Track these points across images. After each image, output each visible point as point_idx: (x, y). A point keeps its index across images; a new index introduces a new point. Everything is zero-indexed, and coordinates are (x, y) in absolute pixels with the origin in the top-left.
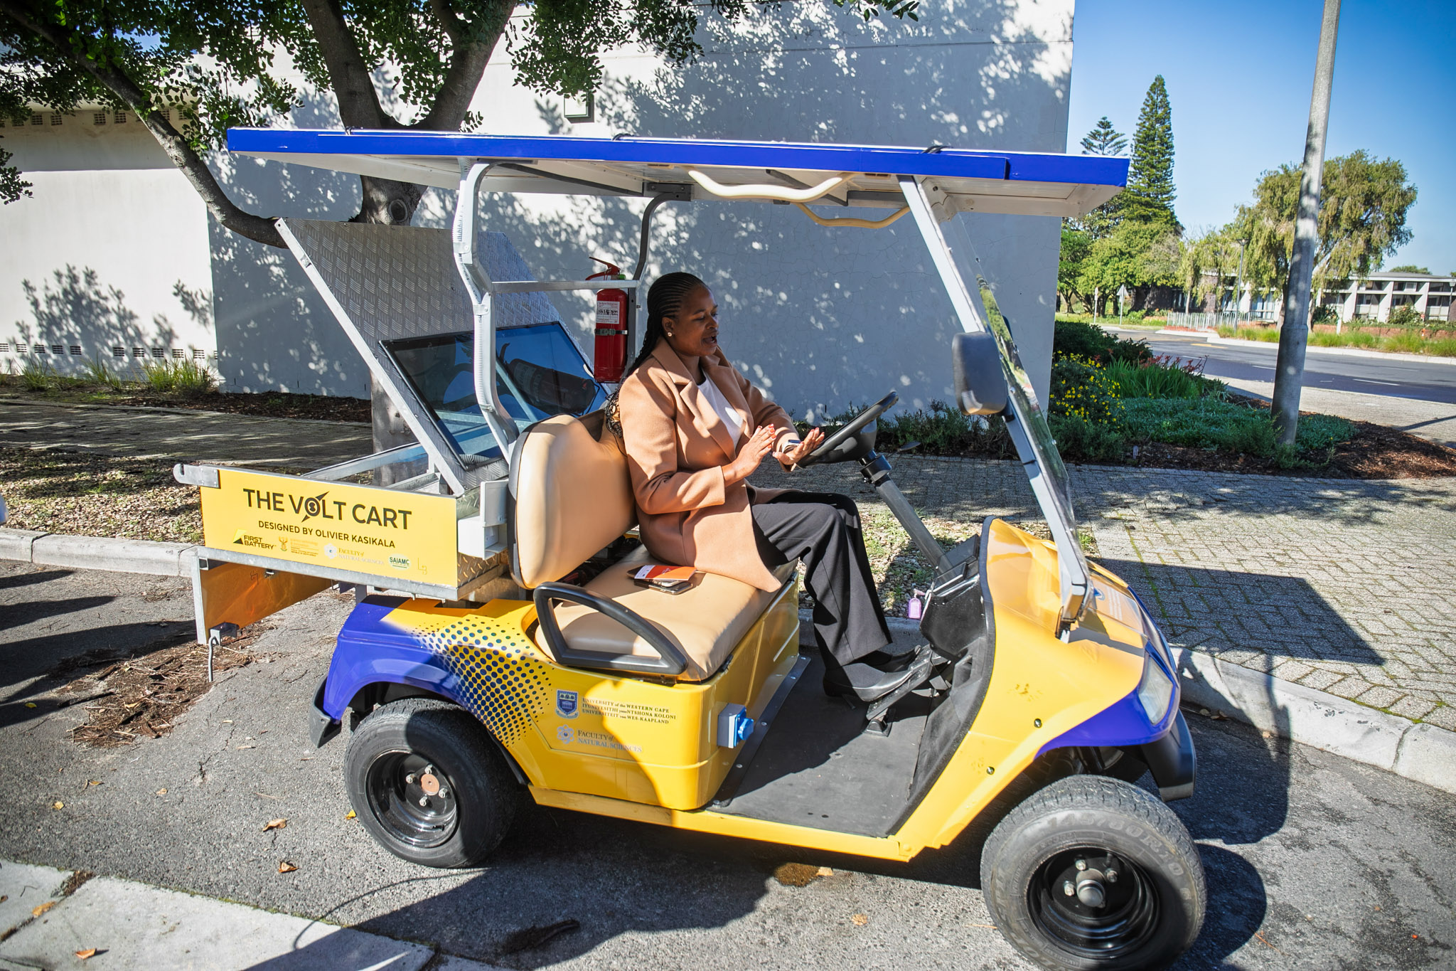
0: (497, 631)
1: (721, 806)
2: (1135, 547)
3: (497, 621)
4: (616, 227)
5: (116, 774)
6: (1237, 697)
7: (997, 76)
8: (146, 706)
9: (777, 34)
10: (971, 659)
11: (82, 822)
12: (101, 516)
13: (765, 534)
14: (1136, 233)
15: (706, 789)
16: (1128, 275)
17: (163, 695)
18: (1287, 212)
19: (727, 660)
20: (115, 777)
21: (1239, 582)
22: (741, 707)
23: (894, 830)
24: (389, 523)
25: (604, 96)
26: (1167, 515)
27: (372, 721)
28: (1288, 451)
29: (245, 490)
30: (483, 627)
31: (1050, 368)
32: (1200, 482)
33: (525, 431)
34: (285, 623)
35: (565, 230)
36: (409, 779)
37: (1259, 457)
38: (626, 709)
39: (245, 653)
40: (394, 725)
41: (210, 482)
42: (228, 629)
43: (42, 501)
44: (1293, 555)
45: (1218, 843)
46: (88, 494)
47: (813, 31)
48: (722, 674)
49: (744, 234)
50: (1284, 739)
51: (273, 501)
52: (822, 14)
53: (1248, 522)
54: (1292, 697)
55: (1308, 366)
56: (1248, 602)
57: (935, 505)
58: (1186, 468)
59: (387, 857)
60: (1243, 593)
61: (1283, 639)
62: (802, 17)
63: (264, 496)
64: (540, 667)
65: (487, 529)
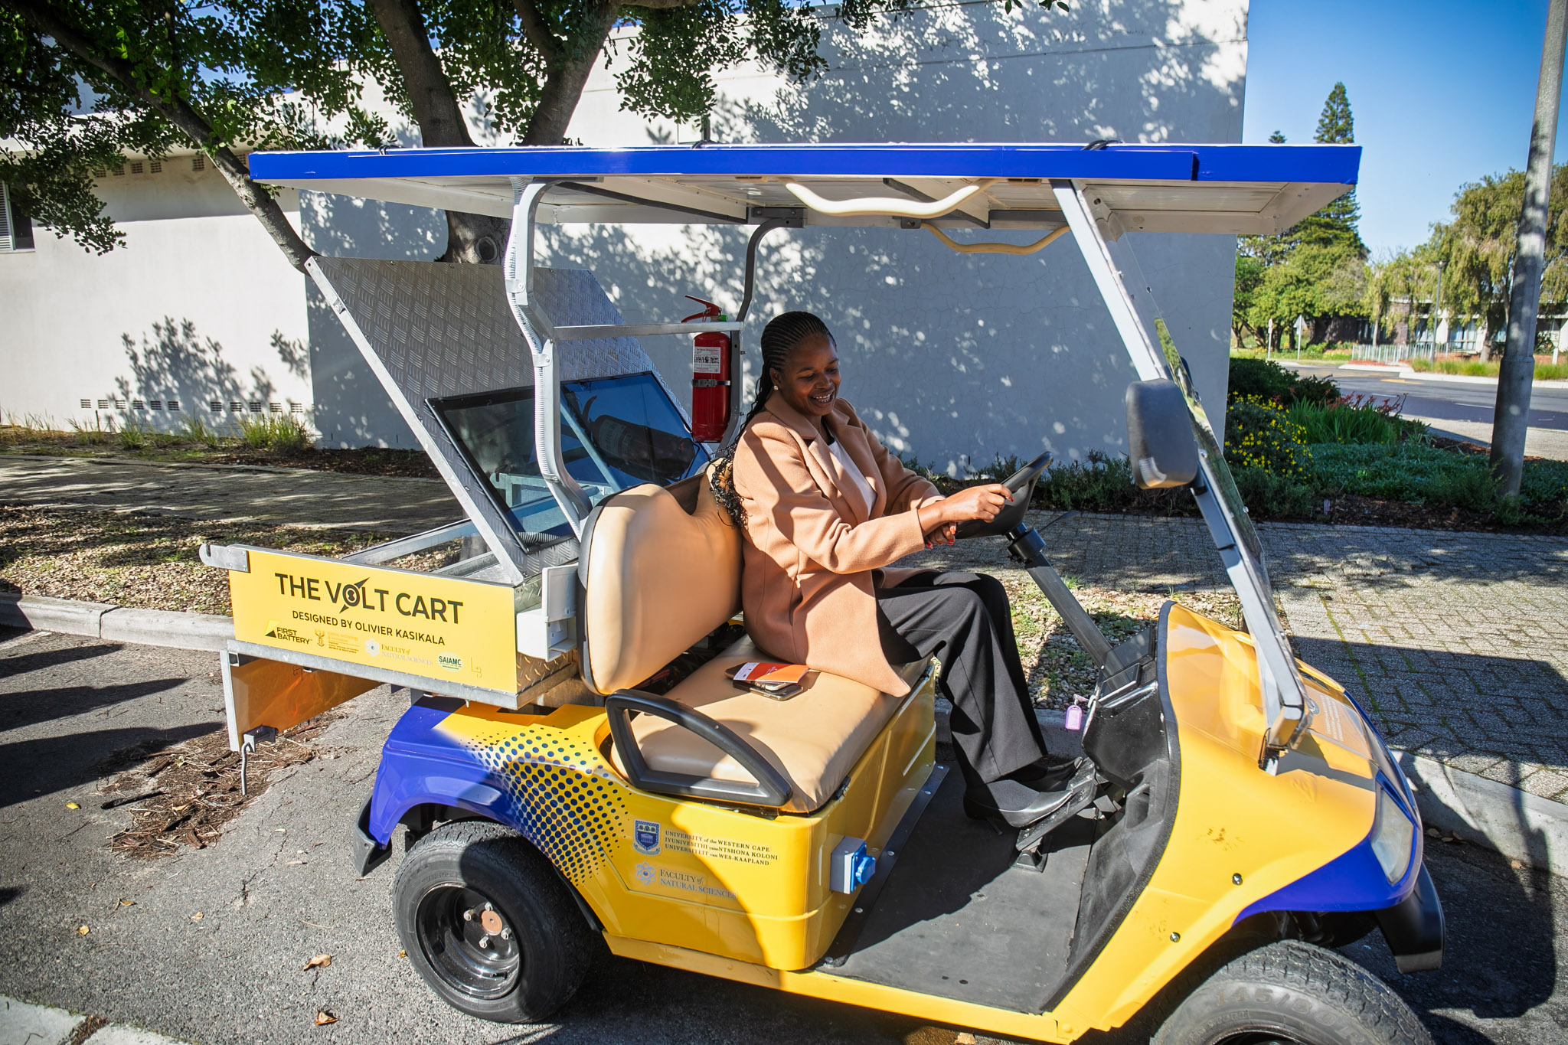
0: (565, 745)
1: (834, 964)
2: (1333, 622)
3: (567, 732)
4: (735, 263)
5: (152, 892)
6: (1477, 815)
7: (1160, 83)
8: (194, 809)
9: (909, 46)
10: (1148, 789)
11: (105, 953)
12: (175, 587)
13: (893, 623)
14: (1314, 258)
15: (816, 943)
16: (1306, 305)
17: (215, 796)
18: (1491, 229)
19: (843, 784)
20: (149, 897)
21: (1465, 666)
22: (859, 843)
23: (1051, 1005)
24: (437, 615)
25: (722, 121)
26: (1372, 583)
27: (422, 847)
28: (1512, 504)
29: (277, 575)
30: (548, 741)
31: (1225, 411)
32: (1406, 542)
33: (598, 505)
34: (357, 711)
35: (681, 268)
36: (467, 915)
37: (1476, 511)
38: (717, 846)
39: (309, 747)
40: (447, 854)
41: (239, 565)
42: (265, 733)
43: (117, 571)
44: (1531, 632)
45: (1465, 1016)
46: (165, 562)
47: (950, 41)
48: (836, 803)
49: (876, 268)
50: (1540, 870)
51: (308, 587)
52: (960, 22)
53: (1471, 590)
54: (1551, 820)
55: (1534, 404)
56: (1480, 692)
57: (1095, 571)
58: (1388, 525)
59: (442, 1008)
60: (1472, 680)
61: (1529, 740)
62: (938, 26)
63: (297, 582)
64: (615, 791)
65: (549, 624)
